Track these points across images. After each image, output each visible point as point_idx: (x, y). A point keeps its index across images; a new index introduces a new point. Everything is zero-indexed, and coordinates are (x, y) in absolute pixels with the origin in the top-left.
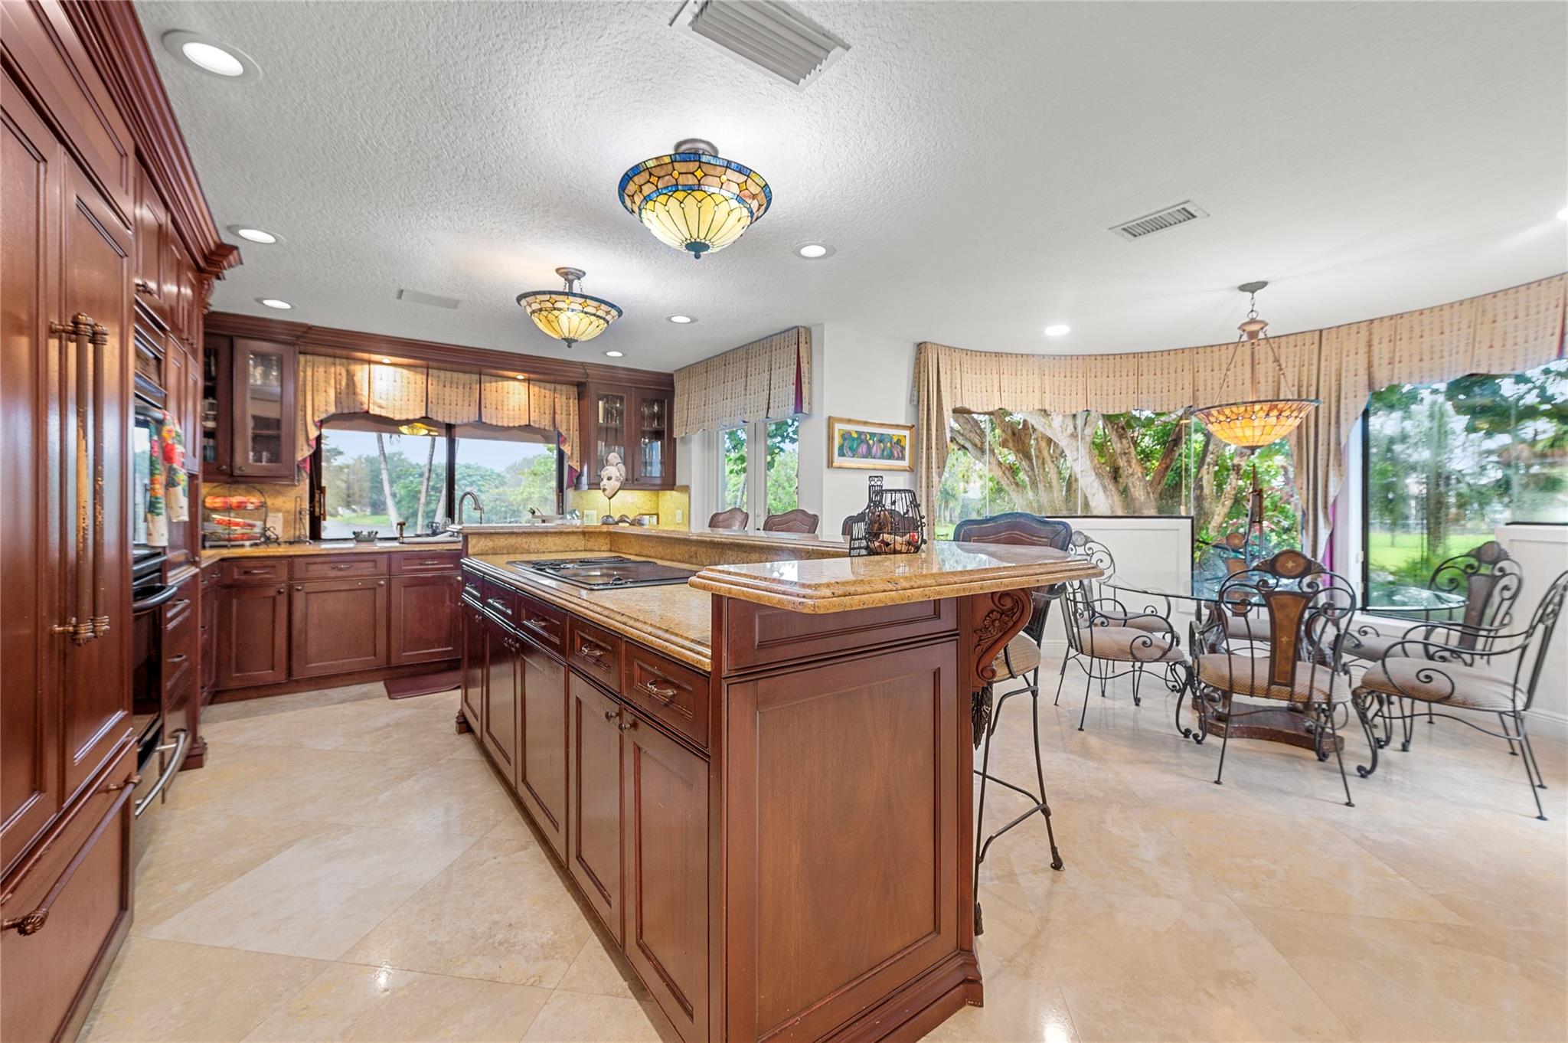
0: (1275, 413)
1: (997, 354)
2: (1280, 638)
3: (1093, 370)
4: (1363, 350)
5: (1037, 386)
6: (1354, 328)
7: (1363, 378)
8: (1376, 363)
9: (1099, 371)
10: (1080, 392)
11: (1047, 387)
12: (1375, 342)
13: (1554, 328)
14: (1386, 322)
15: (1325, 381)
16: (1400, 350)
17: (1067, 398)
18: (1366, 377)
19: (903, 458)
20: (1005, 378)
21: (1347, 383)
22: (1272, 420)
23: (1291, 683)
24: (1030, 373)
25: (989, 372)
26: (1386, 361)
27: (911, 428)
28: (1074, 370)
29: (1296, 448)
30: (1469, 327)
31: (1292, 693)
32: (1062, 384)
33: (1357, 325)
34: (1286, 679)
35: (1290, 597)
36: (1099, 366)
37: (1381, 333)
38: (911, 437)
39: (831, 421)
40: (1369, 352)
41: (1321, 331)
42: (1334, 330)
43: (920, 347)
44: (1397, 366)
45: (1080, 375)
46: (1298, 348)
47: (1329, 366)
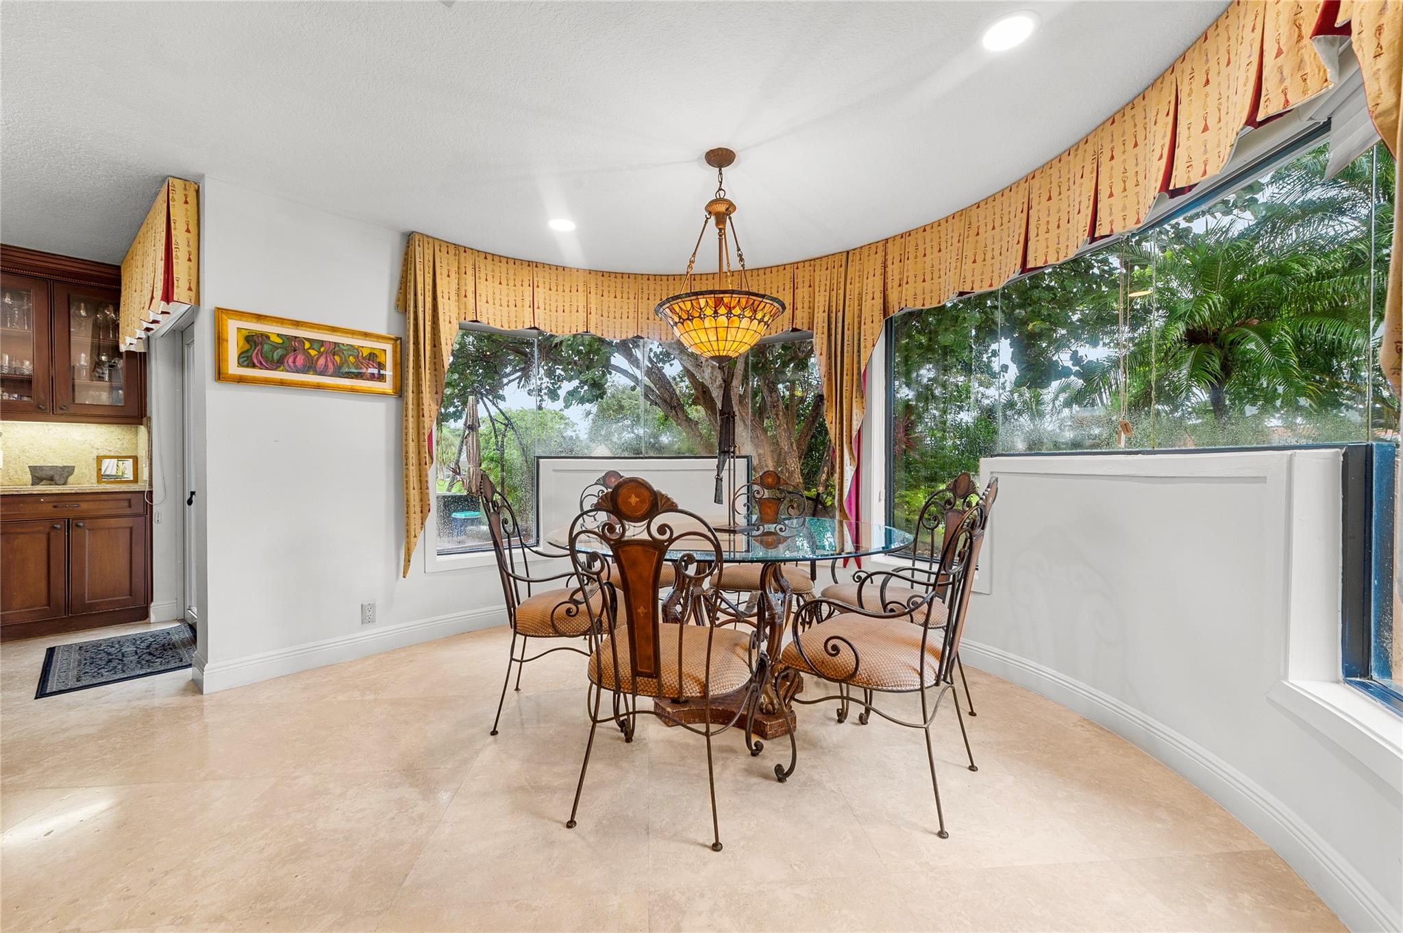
0: (722, 310)
1: (529, 263)
2: (636, 609)
3: (646, 292)
4: (879, 271)
5: (582, 303)
6: (873, 247)
7: (879, 302)
8: (889, 286)
9: (652, 292)
10: (631, 316)
11: (593, 306)
12: (889, 263)
13: (1020, 234)
14: (898, 240)
15: (849, 306)
16: (908, 271)
17: (618, 320)
18: (882, 301)
19: (381, 378)
20: (541, 294)
21: (867, 306)
22: (723, 320)
23: (656, 673)
24: (574, 290)
25: (518, 283)
26: (896, 283)
27: (396, 339)
28: (626, 289)
29: (825, 379)
30: (959, 242)
31: (660, 685)
32: (612, 306)
33: (876, 245)
34: (649, 667)
35: (639, 548)
36: (651, 288)
37: (894, 251)
38: (395, 352)
39: (220, 314)
40: (885, 274)
41: (848, 252)
42: (859, 250)
43: (409, 239)
44: (905, 286)
45: (632, 296)
46: (829, 270)
47: (854, 290)
